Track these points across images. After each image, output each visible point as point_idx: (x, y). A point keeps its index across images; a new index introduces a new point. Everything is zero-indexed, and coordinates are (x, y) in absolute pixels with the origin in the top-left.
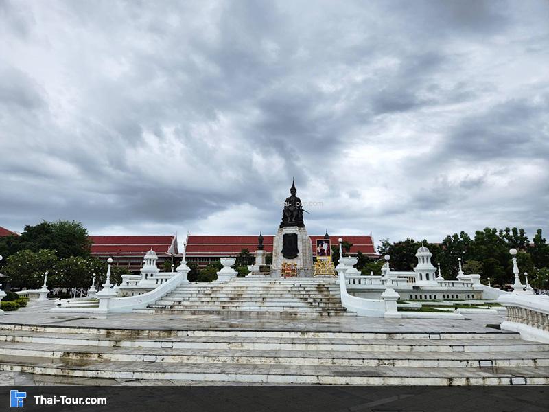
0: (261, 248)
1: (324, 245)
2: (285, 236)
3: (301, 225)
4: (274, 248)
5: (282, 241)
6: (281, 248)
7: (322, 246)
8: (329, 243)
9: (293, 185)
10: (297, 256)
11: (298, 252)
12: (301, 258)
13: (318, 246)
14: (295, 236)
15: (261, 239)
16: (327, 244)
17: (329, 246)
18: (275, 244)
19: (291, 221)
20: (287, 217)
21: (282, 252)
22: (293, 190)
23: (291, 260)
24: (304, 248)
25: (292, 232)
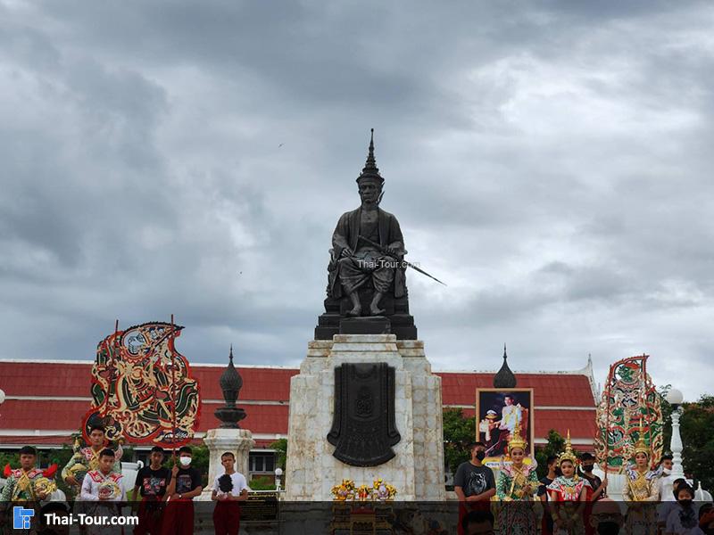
0: (231, 418)
1: (506, 411)
2: (345, 375)
3: (404, 328)
4: (294, 422)
5: (328, 390)
6: (325, 422)
7: (499, 417)
8: (526, 404)
9: (371, 160)
10: (393, 455)
11: (396, 438)
12: (411, 461)
13: (483, 416)
14: (385, 375)
15: (232, 382)
16: (518, 409)
17: (526, 418)
18: (297, 406)
19: (365, 311)
20: (345, 295)
21: (331, 437)
22: (371, 182)
23: (368, 472)
24: (421, 421)
25: (370, 358)
